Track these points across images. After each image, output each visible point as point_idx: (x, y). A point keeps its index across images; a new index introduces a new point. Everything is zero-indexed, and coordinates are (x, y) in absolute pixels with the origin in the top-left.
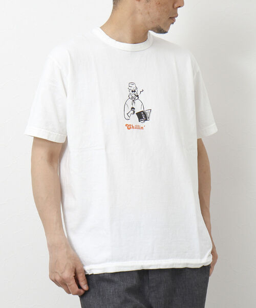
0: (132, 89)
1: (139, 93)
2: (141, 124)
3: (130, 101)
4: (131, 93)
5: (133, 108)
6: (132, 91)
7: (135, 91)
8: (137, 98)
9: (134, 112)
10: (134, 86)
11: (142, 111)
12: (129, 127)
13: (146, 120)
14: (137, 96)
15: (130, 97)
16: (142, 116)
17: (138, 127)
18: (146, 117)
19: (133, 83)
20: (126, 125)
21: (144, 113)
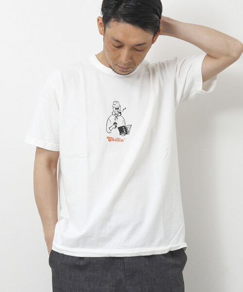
0: (116, 107)
1: (122, 110)
2: (122, 137)
3: (113, 117)
4: (115, 110)
5: (115, 123)
6: (116, 109)
7: (118, 109)
8: (119, 114)
9: (116, 127)
10: (118, 104)
11: (124, 126)
12: (110, 139)
13: (127, 134)
14: (120, 113)
15: (114, 113)
16: (123, 130)
17: (118, 140)
18: (126, 131)
19: (117, 102)
20: (108, 138)
21: (125, 128)
